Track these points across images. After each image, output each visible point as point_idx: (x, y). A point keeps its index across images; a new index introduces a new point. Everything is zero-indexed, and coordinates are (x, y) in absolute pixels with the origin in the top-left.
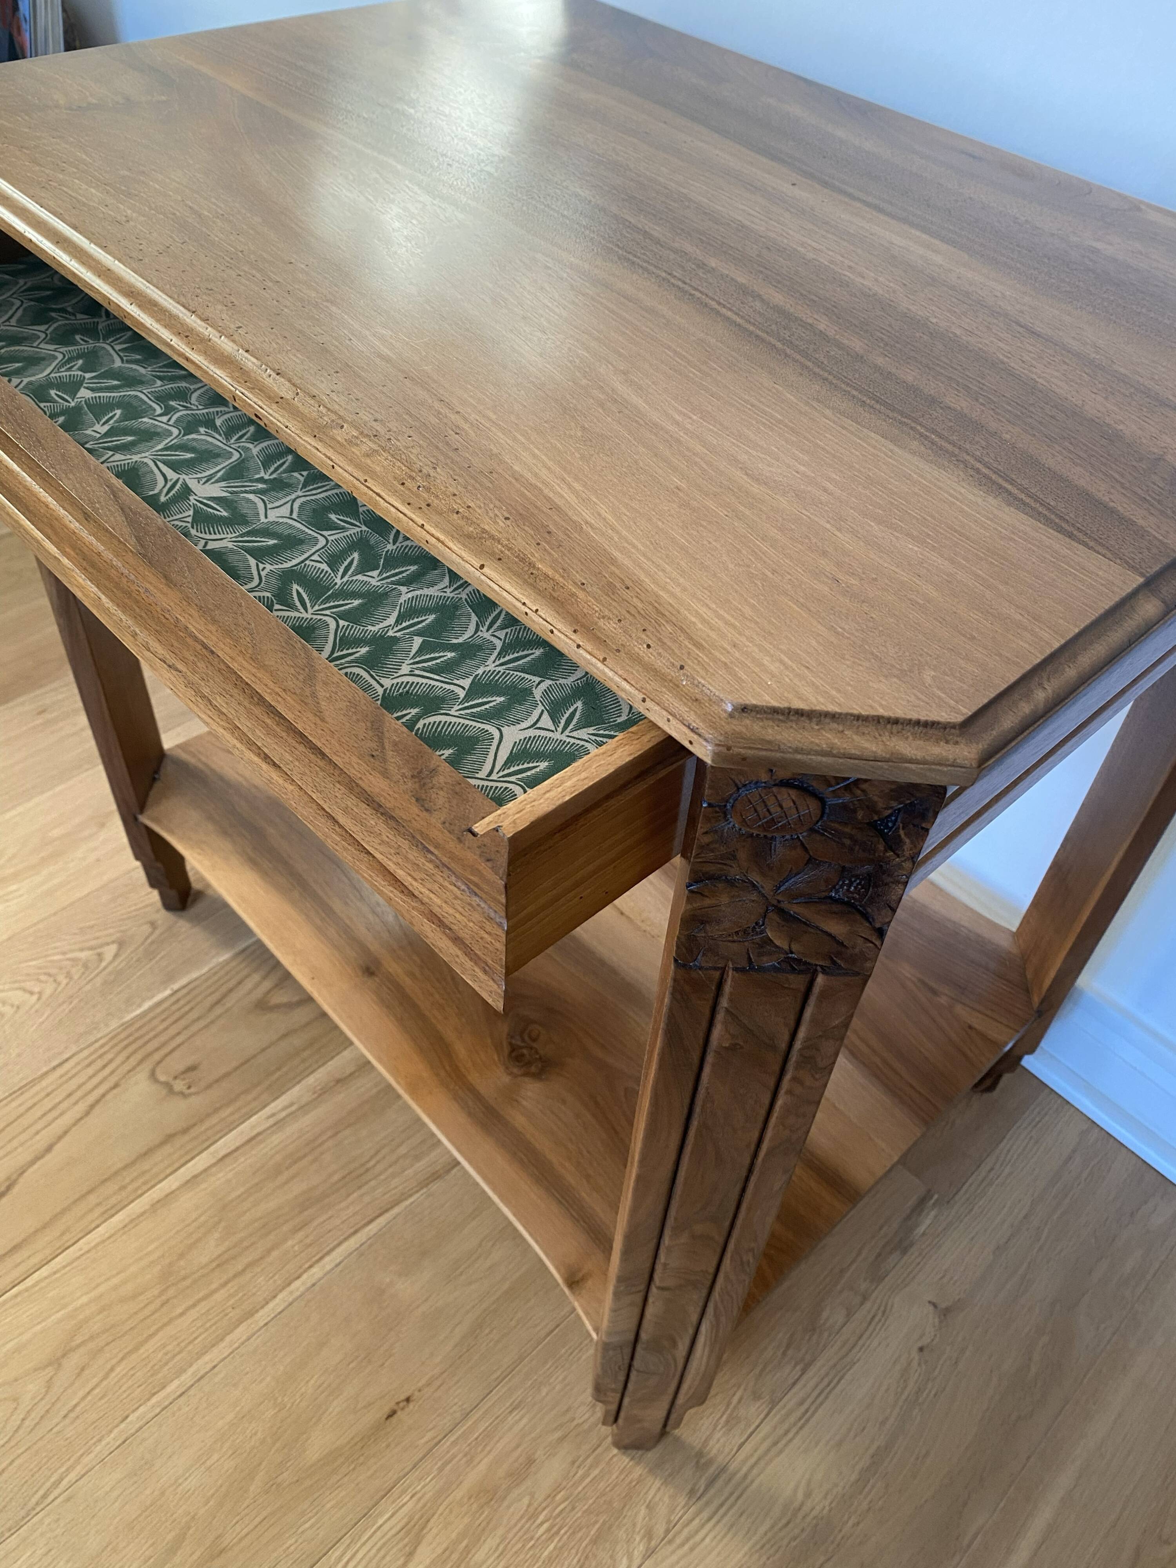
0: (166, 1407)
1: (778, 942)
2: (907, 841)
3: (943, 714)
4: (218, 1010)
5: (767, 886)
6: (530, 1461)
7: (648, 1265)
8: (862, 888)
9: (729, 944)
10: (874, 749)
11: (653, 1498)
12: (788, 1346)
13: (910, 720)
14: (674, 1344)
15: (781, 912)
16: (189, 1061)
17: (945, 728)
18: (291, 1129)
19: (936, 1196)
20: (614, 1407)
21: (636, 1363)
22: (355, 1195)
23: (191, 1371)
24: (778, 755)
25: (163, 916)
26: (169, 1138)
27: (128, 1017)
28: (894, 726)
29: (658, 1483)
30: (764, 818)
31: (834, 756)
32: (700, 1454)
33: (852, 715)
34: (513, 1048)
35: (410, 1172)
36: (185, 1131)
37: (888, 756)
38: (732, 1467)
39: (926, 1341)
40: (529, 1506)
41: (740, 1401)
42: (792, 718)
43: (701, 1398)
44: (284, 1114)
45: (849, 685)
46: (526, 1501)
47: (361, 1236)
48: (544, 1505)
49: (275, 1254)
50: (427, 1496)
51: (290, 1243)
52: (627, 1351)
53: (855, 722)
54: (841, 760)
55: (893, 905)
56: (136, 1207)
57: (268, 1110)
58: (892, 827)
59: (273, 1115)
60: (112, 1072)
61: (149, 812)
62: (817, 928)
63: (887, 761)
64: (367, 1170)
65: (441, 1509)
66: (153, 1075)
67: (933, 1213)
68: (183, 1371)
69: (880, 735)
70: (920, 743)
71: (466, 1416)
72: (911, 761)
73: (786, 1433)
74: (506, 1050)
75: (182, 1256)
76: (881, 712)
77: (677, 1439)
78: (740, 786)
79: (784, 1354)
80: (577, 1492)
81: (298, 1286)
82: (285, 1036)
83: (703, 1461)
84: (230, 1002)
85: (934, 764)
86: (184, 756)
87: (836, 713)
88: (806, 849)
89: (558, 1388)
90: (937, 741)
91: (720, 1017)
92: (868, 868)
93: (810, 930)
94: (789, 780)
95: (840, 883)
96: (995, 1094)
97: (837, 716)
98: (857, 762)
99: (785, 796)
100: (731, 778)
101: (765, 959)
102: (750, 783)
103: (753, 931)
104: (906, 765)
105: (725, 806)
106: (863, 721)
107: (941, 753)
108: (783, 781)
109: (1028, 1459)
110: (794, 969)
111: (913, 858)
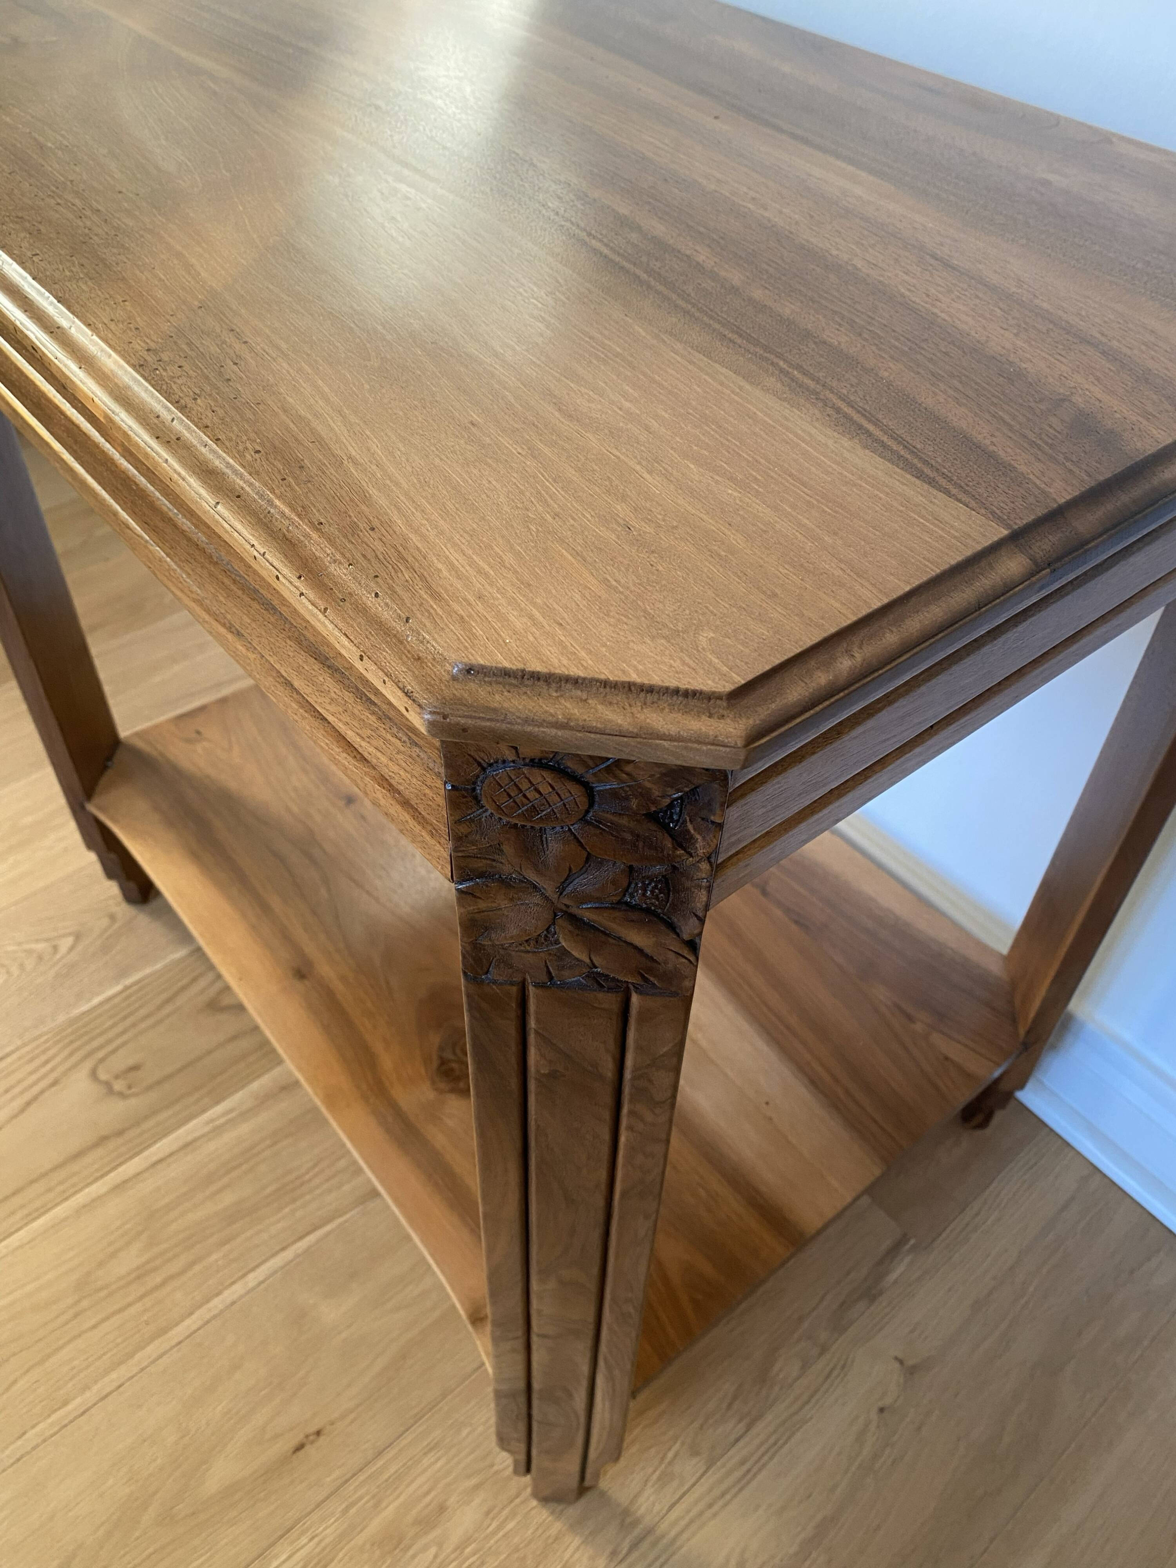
0: (66, 1426)
1: (575, 954)
2: (698, 836)
3: (710, 682)
4: (168, 1009)
5: (549, 888)
6: (442, 1508)
7: (519, 1309)
8: (660, 893)
9: (523, 954)
10: (619, 721)
11: (571, 1557)
12: (735, 1398)
13: (667, 688)
14: (570, 1396)
15: (574, 919)
16: (131, 1062)
17: (710, 699)
18: (228, 1137)
19: (912, 1242)
20: (522, 1457)
21: (535, 1412)
22: (287, 1210)
23: (95, 1388)
24: (504, 726)
25: (124, 910)
26: (103, 1140)
27: (77, 1011)
28: (649, 695)
29: (577, 1541)
30: (523, 806)
31: (572, 729)
32: (626, 1512)
33: (597, 680)
34: (443, 1062)
35: (346, 1188)
36: (120, 1133)
37: (635, 730)
38: (663, 1526)
39: (888, 1401)
40: (436, 1557)
41: (675, 1456)
42: (527, 682)
43: (616, 1453)
44: (222, 1120)
45: (605, 645)
46: (433, 1550)
47: (289, 1254)
48: (453, 1556)
49: (197, 1268)
50: (327, 1541)
51: (214, 1257)
52: (522, 1400)
53: (602, 690)
54: (578, 734)
55: (700, 914)
56: (60, 1211)
57: (206, 1116)
58: (678, 821)
59: (212, 1120)
60: (52, 1070)
61: (97, 800)
62: (619, 938)
63: (635, 736)
64: (302, 1184)
65: (341, 1555)
66: (93, 1074)
67: (907, 1260)
68: (86, 1388)
69: (630, 706)
70: (678, 716)
71: (379, 1454)
72: (663, 737)
73: (723, 1495)
74: (435, 1063)
75: (101, 1264)
76: (634, 677)
77: (603, 1494)
78: (485, 765)
79: (730, 1406)
80: (489, 1545)
81: (217, 1303)
82: (234, 1038)
83: (629, 1520)
84: (180, 1001)
85: (690, 741)
86: (140, 744)
87: (579, 677)
88: (581, 845)
89: (481, 1429)
90: (699, 714)
91: (532, 1038)
92: (658, 869)
93: (611, 941)
94: (540, 760)
95: (633, 886)
96: (988, 1131)
97: (580, 681)
98: (598, 736)
99: (540, 779)
100: (470, 755)
101: (566, 973)
102: (497, 762)
103: (545, 940)
104: (657, 741)
105: (474, 789)
106: (611, 688)
107: (701, 729)
108: (532, 760)
109: (992, 1540)
110: (602, 986)
111: (709, 858)
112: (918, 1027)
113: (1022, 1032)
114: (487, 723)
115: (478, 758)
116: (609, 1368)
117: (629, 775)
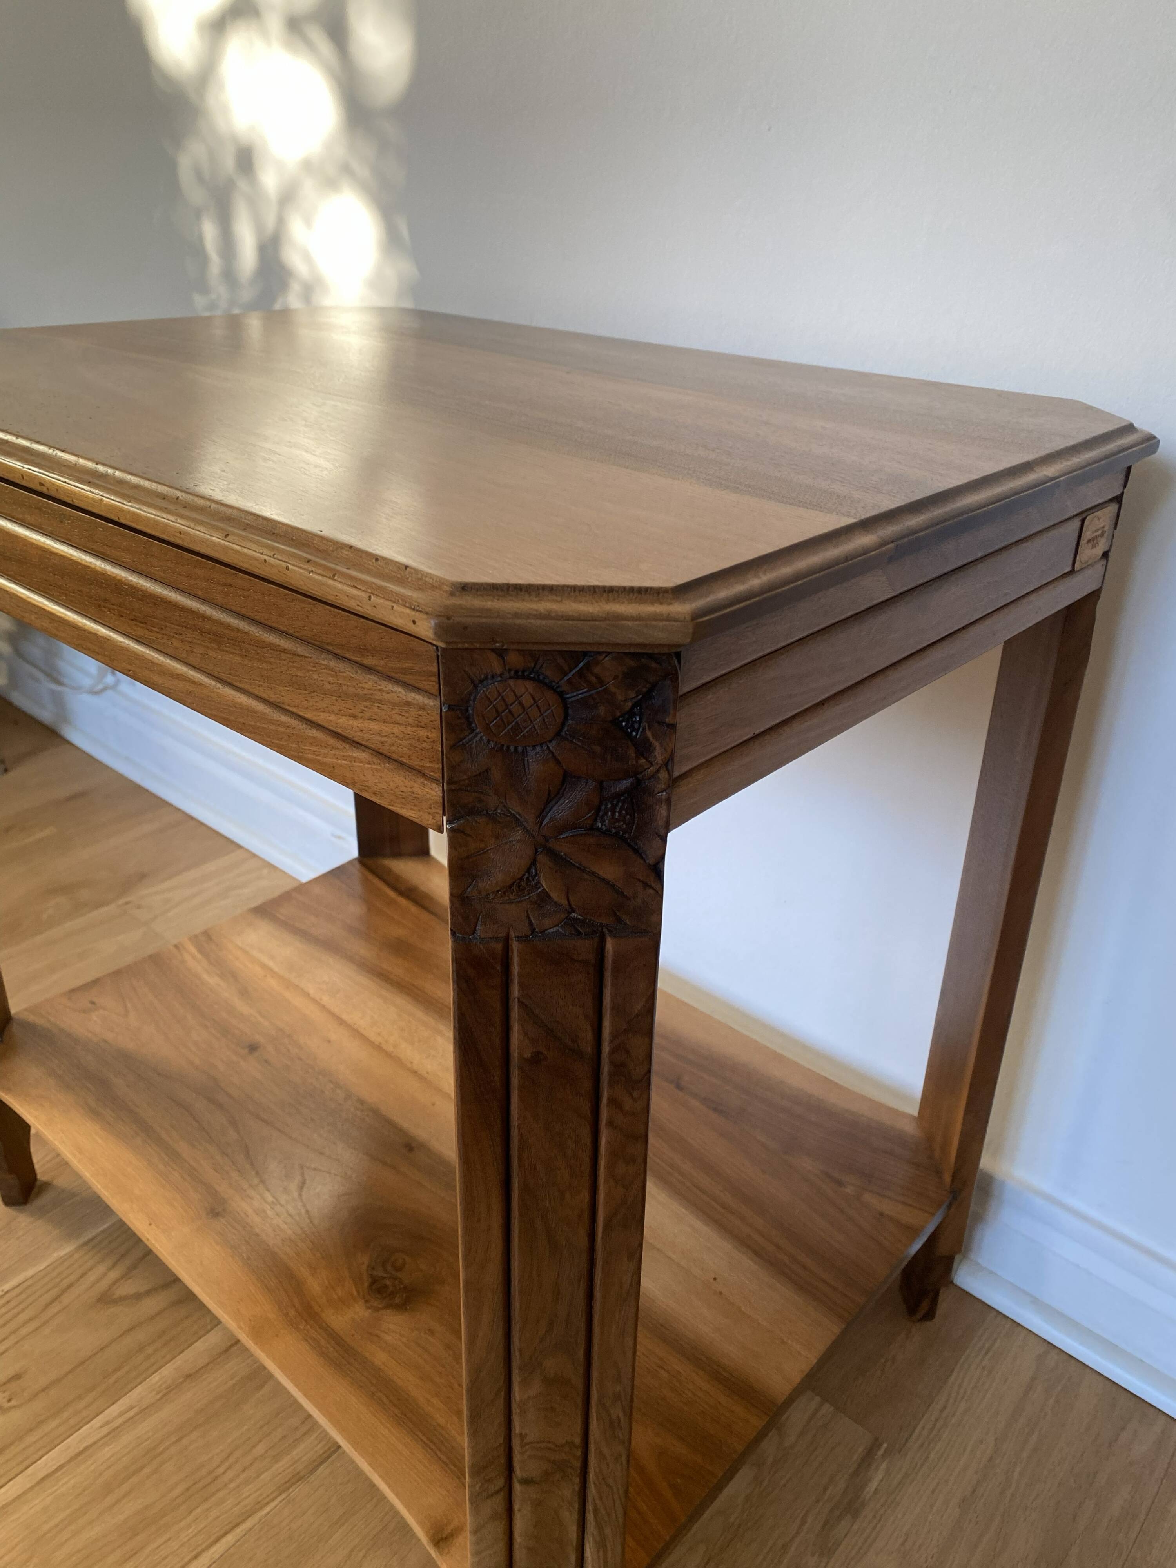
1: (554, 896)
2: (656, 743)
3: (656, 582)
4: (53, 1310)
5: (529, 818)
7: (501, 1438)
8: (627, 814)
9: (507, 906)
10: (591, 611)
13: (624, 588)
15: (553, 854)
17: (658, 593)
18: (126, 1439)
19: (885, 1445)
22: (199, 1510)
24: (498, 621)
28: (610, 595)
30: (509, 724)
31: (553, 618)
33: (568, 586)
34: (374, 1280)
37: (604, 616)
42: (511, 593)
44: (120, 1420)
53: (572, 594)
54: (560, 622)
55: (662, 832)
57: (101, 1419)
58: (639, 728)
59: (107, 1423)
62: (593, 873)
63: (605, 619)
64: (216, 1478)
67: (884, 1465)
69: (597, 601)
70: (637, 605)
72: (627, 618)
74: (366, 1282)
76: (597, 583)
78: (477, 682)
82: (129, 1332)
84: (66, 1299)
85: (647, 619)
86: (31, 1018)
87: (553, 585)
88: (558, 762)
90: (652, 602)
91: (515, 1012)
92: (625, 784)
93: (586, 877)
94: (524, 671)
95: (603, 807)
97: (554, 588)
98: (575, 622)
99: (523, 690)
100: (464, 671)
101: (547, 922)
102: (486, 678)
103: (527, 883)
104: (623, 622)
105: (467, 710)
106: (580, 591)
107: (655, 611)
108: (516, 672)
110: (580, 933)
111: (666, 765)
112: (849, 1190)
113: (947, 1178)
114: (484, 620)
115: (472, 675)
116: (599, 1527)
117: (598, 677)
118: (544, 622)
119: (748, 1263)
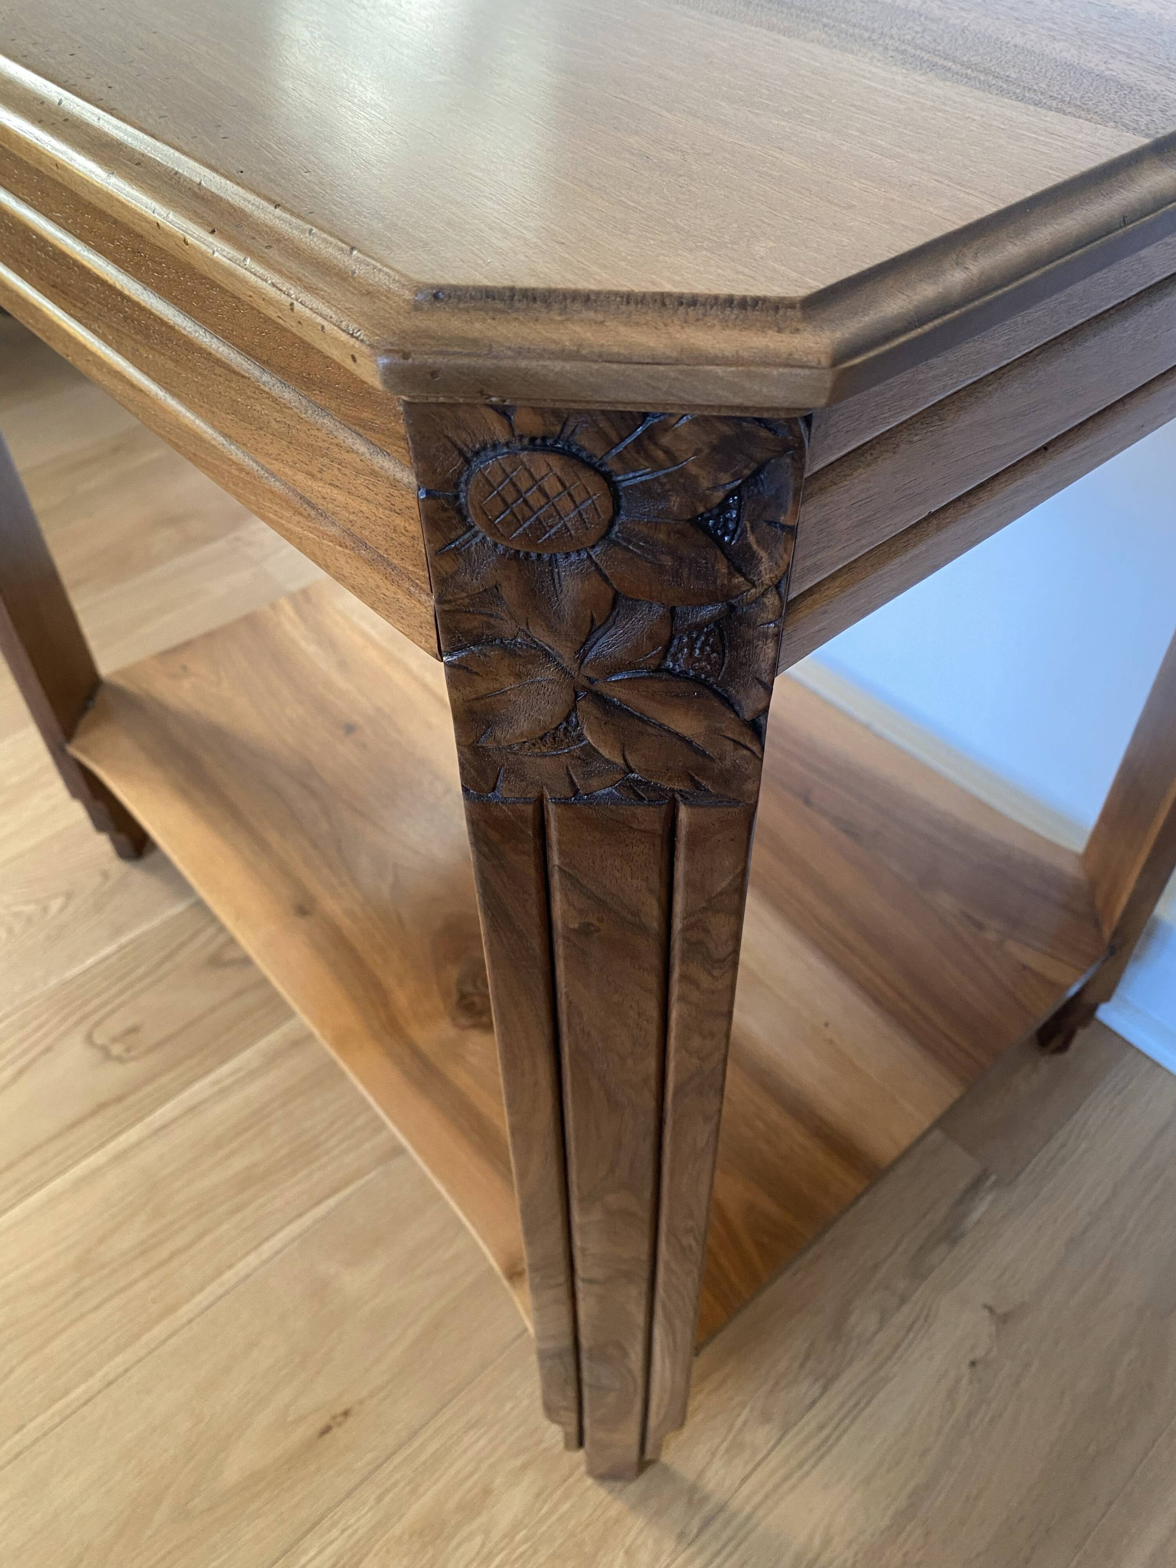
0: (67, 1417)
1: (605, 752)
2: (763, 554)
3: (776, 288)
4: (168, 966)
5: (565, 652)
6: (487, 1492)
7: (559, 1249)
8: (713, 652)
9: (538, 760)
10: (651, 344)
11: (634, 1540)
12: (808, 1357)
13: (716, 298)
14: (625, 1354)
15: (601, 700)
16: (130, 1023)
17: (777, 308)
18: (237, 1098)
19: (993, 1178)
20: (573, 1429)
21: (585, 1375)
22: (301, 1174)
23: (100, 1374)
24: (489, 363)
25: (117, 867)
26: (102, 1106)
27: (69, 974)
28: (690, 310)
29: (640, 1522)
30: (525, 520)
31: (584, 358)
32: (693, 1488)
33: (617, 294)
34: (463, 996)
35: (367, 1146)
36: (119, 1099)
37: (675, 354)
38: (736, 1503)
39: (979, 1353)
40: (483, 1545)
41: (745, 1423)
42: (517, 305)
43: (679, 1420)
44: (230, 1080)
46: (478, 1540)
47: (307, 1220)
48: (502, 1545)
49: (208, 1239)
50: (361, 1532)
51: (225, 1227)
52: (569, 1360)
53: (623, 308)
54: (595, 366)
55: (766, 678)
56: (57, 1185)
58: (735, 530)
59: (218, 1081)
60: (46, 1035)
61: (79, 741)
62: (661, 726)
63: (676, 362)
64: (317, 1146)
65: (377, 1547)
66: (89, 1039)
67: (990, 1198)
68: (90, 1374)
69: (666, 325)
70: (735, 333)
71: (415, 1433)
72: (714, 360)
73: (800, 1465)
74: (455, 997)
75: (101, 1240)
76: (668, 288)
77: (666, 1469)
78: (469, 455)
79: (802, 1366)
80: (541, 1531)
81: (230, 1277)
82: (239, 994)
83: (697, 1497)
84: (180, 957)
85: (753, 363)
86: (121, 682)
87: (591, 291)
88: (605, 579)
89: (525, 1403)
90: (763, 330)
91: (555, 882)
92: (708, 612)
93: (650, 730)
94: (544, 439)
95: (676, 642)
96: (1069, 1055)
97: (593, 297)
98: (623, 366)
99: (544, 471)
100: (447, 437)
101: (594, 782)
102: (484, 448)
103: (565, 735)
104: (707, 368)
105: (457, 497)
106: (637, 303)
107: (767, 346)
108: (533, 440)
109: (1110, 1504)
110: (641, 798)
111: (777, 587)
112: (991, 936)
113: (1107, 932)
114: (465, 361)
115: (459, 443)
116: (668, 1318)
117: (667, 451)
118: (568, 366)
119: (866, 1011)
